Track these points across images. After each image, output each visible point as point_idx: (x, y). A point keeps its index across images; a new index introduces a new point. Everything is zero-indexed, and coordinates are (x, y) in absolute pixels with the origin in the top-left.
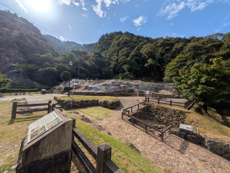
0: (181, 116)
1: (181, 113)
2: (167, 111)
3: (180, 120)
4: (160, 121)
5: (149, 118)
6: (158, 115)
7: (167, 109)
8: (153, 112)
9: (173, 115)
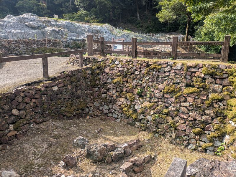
0: (214, 91)
1: (212, 75)
2: (158, 77)
3: (211, 106)
4: (134, 116)
5: (98, 112)
6: (126, 98)
7: (158, 70)
8: (111, 86)
9: (180, 90)
